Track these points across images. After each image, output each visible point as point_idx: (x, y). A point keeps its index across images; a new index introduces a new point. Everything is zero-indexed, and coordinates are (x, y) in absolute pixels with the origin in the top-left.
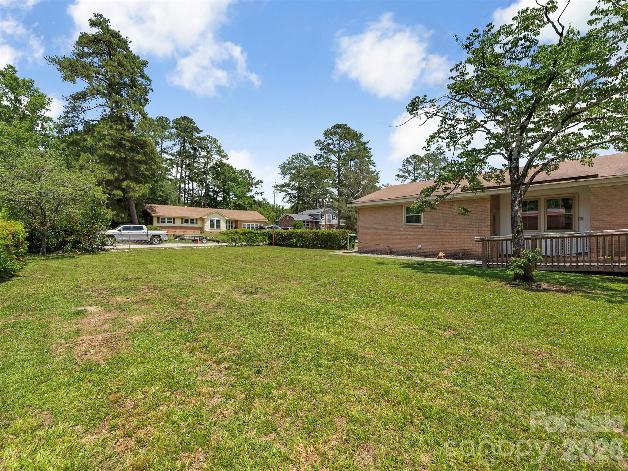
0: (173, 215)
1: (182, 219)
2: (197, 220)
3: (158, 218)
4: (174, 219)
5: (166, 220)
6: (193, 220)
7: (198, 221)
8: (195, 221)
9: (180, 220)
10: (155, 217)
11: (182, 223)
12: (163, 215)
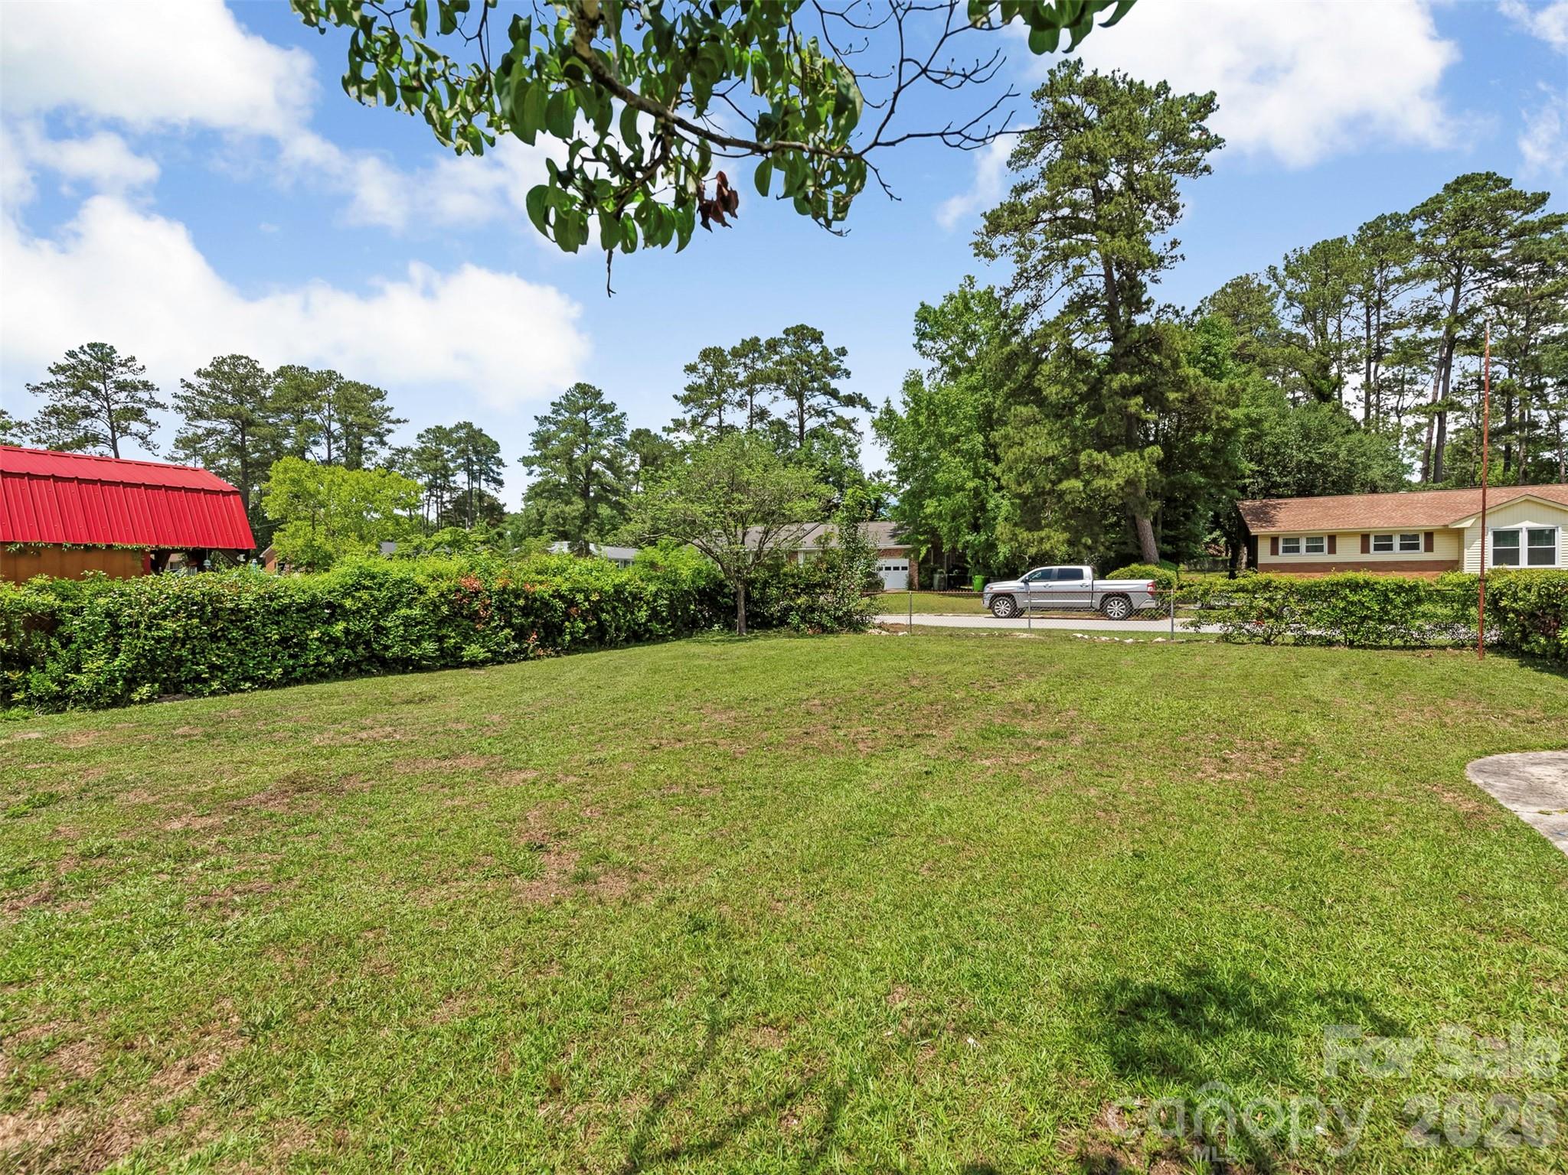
0: (1327, 526)
1: (1365, 537)
2: (1429, 535)
3: (1274, 540)
4: (1332, 538)
5: (1303, 544)
6: (1416, 537)
7: (1437, 541)
8: (1422, 541)
9: (1357, 542)
10: (1264, 537)
11: (1365, 549)
12: (1292, 527)
